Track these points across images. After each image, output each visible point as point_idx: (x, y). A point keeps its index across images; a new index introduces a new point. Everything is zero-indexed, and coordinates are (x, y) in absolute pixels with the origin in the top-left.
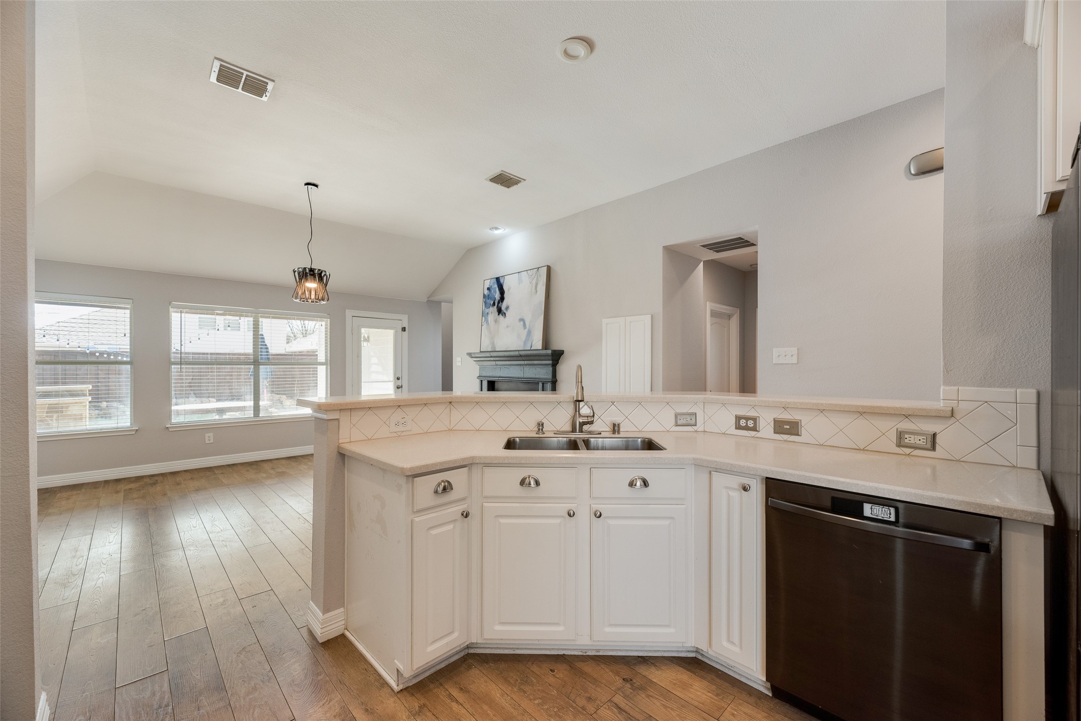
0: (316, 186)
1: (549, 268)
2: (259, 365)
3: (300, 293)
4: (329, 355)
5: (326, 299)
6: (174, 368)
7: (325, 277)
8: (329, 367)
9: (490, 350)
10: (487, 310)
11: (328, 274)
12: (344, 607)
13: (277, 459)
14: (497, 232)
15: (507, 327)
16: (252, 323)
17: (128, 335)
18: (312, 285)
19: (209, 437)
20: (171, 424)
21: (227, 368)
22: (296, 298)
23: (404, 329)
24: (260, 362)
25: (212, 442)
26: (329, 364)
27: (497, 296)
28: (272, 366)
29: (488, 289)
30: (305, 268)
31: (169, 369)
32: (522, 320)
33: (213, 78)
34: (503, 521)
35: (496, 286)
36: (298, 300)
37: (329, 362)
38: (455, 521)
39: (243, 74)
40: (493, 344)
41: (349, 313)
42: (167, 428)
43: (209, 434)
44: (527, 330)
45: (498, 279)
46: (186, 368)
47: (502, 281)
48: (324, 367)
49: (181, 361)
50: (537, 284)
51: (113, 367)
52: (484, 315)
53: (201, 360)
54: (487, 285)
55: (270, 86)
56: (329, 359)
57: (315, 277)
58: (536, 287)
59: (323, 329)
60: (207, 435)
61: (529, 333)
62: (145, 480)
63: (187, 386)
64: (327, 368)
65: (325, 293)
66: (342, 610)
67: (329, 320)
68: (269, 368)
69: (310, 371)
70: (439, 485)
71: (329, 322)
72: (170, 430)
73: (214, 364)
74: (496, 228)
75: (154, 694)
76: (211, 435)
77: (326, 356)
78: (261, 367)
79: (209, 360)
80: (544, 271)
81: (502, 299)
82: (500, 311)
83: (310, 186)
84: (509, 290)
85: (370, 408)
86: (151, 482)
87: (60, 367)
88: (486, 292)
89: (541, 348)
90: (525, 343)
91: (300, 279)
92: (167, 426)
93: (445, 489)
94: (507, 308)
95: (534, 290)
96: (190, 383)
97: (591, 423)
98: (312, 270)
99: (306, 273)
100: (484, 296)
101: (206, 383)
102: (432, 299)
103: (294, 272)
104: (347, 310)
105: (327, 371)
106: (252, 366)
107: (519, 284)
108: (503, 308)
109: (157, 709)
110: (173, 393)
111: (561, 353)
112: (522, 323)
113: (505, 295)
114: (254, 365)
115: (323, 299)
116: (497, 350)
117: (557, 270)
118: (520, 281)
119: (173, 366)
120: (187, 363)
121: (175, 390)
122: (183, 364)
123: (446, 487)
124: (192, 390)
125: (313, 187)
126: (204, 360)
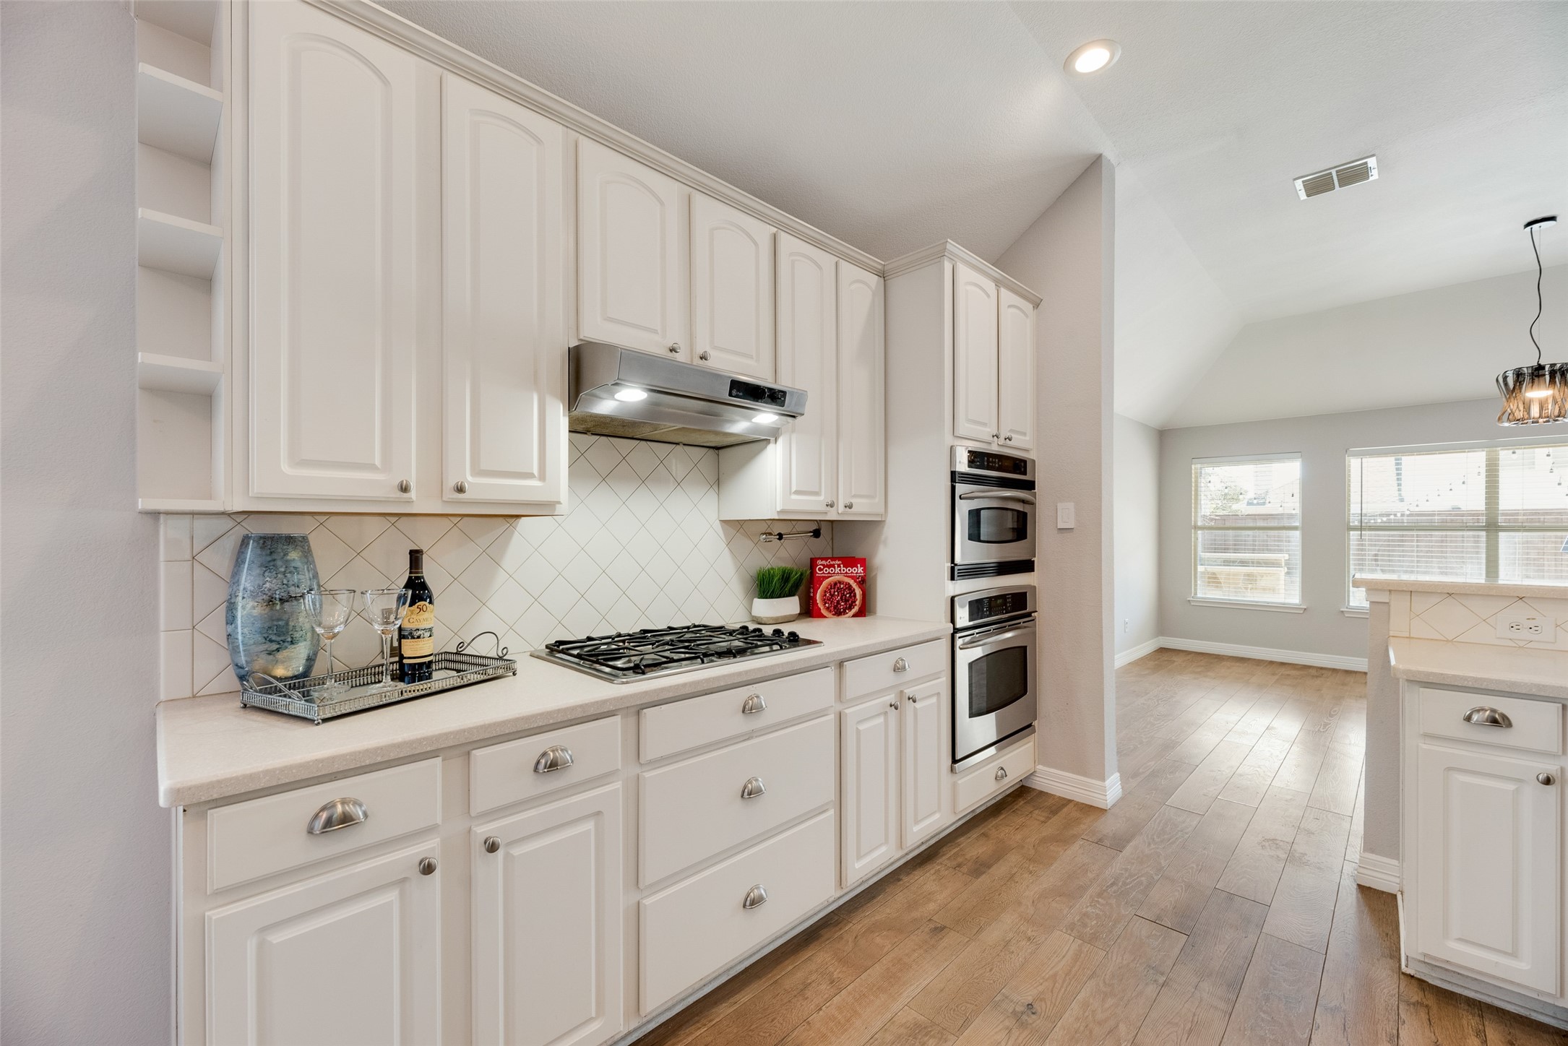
0: (1553, 218)
2: (1498, 531)
3: (1509, 411)
6: (1353, 535)
12: (1398, 859)
16: (1485, 463)
17: (1297, 496)
18: (1538, 393)
20: (1347, 608)
21: (1436, 536)
22: (1507, 420)
24: (1499, 526)
31: (1347, 535)
33: (1303, 195)
39: (1331, 174)
42: (1342, 612)
46: (1371, 535)
49: (1361, 526)
51: (1284, 533)
53: (1393, 524)
55: (1372, 162)
62: (1310, 670)
63: (1372, 560)
70: (1476, 711)
72: (1346, 615)
73: (1415, 529)
75: (1184, 822)
78: (1500, 534)
79: (1405, 524)
83: (1535, 227)
85: (1450, 595)
86: (1316, 674)
87: (1231, 532)
92: (1342, 610)
93: (1492, 722)
96: (1376, 555)
98: (1538, 367)
101: (1400, 556)
106: (1484, 533)
109: (1179, 831)
110: (1352, 567)
114: (1487, 531)
119: (1351, 532)
120: (1371, 528)
121: (1355, 560)
122: (1365, 530)
123: (1498, 721)
124: (1378, 565)
125: (1543, 224)
126: (1397, 524)
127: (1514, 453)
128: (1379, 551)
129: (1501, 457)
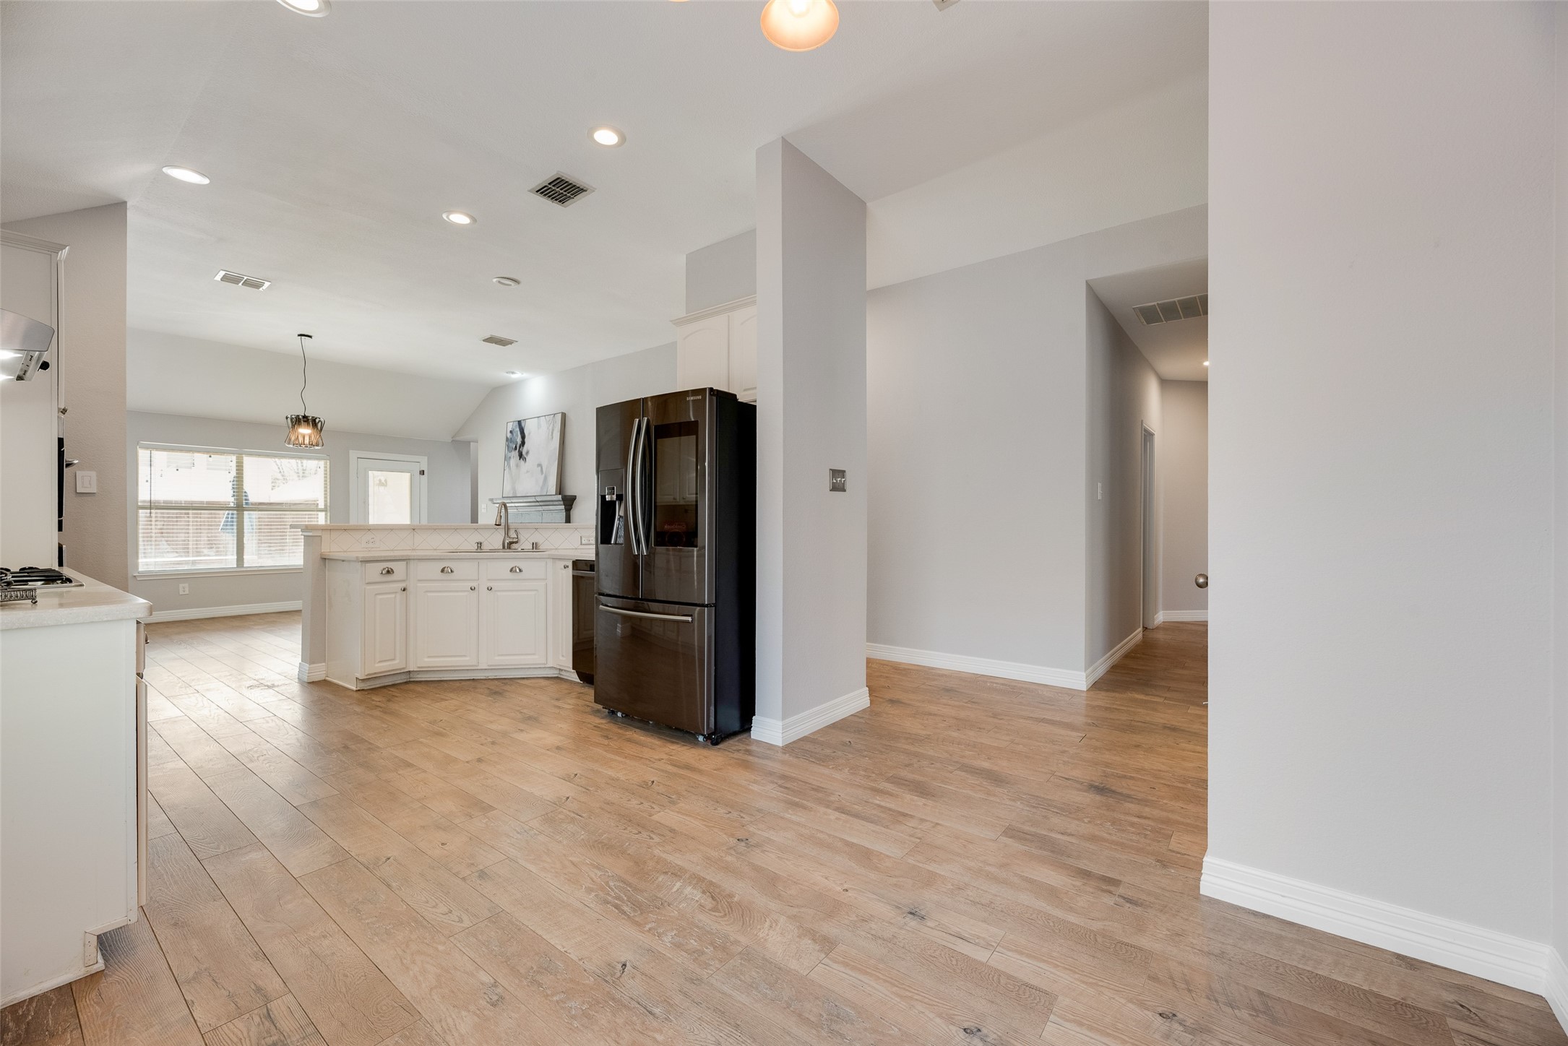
0: (310, 337)
1: (564, 416)
2: (244, 510)
3: (293, 439)
4: (328, 501)
5: (321, 444)
6: (143, 513)
7: (320, 423)
8: (329, 514)
9: (511, 495)
10: (509, 454)
11: (322, 420)
12: (325, 662)
13: (266, 613)
14: (513, 376)
15: (527, 472)
16: (235, 462)
18: (305, 431)
19: (184, 588)
20: (138, 574)
21: (204, 514)
22: (289, 444)
23: (422, 473)
24: (244, 507)
25: (187, 593)
26: (328, 511)
27: (519, 440)
28: (260, 512)
29: (511, 432)
30: (298, 416)
31: (137, 513)
32: (539, 465)
34: (429, 594)
35: (518, 429)
36: (291, 446)
37: (328, 508)
38: (396, 593)
40: (514, 489)
41: (353, 455)
42: (135, 576)
43: (183, 585)
44: (543, 475)
45: (519, 422)
46: (156, 514)
47: (523, 425)
48: (324, 513)
49: (150, 506)
50: (553, 430)
52: (507, 459)
54: (510, 429)
56: (328, 504)
57: (308, 424)
58: (552, 433)
59: (321, 472)
60: (181, 585)
61: (546, 479)
63: (158, 533)
64: (326, 514)
65: (320, 439)
66: (324, 664)
67: (328, 461)
68: (255, 514)
69: (305, 518)
70: (384, 569)
71: (328, 464)
72: (138, 579)
73: (189, 509)
74: (513, 373)
76: (186, 585)
77: (326, 501)
78: (245, 512)
79: (184, 506)
80: (559, 417)
81: (523, 443)
82: (521, 455)
83: (303, 337)
84: (529, 434)
85: (345, 530)
88: (509, 435)
89: (554, 493)
90: (542, 488)
91: (293, 426)
93: (388, 572)
94: (527, 453)
95: (550, 437)
96: (161, 529)
97: (516, 542)
98: (305, 417)
99: (299, 419)
100: (507, 439)
101: (180, 529)
102: (457, 438)
103: (287, 418)
104: (351, 451)
105: (326, 518)
106: (235, 512)
107: (538, 428)
108: (524, 453)
110: (141, 539)
111: (573, 498)
112: (540, 468)
113: (526, 440)
114: (237, 510)
115: (317, 445)
116: (518, 495)
117: (570, 417)
118: (539, 426)
119: (140, 511)
120: (157, 508)
121: (143, 537)
122: (153, 509)
123: (389, 572)
124: (163, 537)
125: (306, 338)
126: (177, 505)
127: (210, 457)
128: (163, 525)
129: (245, 462)
